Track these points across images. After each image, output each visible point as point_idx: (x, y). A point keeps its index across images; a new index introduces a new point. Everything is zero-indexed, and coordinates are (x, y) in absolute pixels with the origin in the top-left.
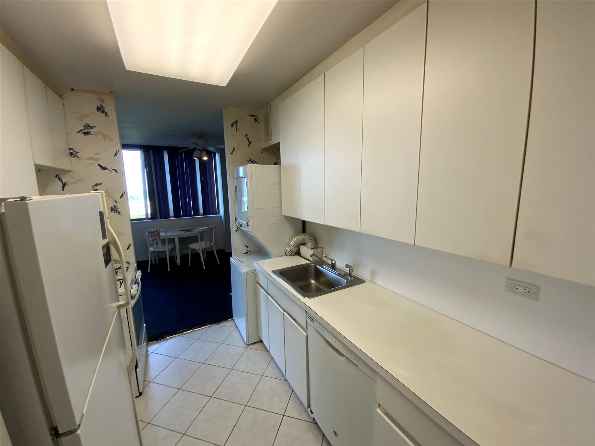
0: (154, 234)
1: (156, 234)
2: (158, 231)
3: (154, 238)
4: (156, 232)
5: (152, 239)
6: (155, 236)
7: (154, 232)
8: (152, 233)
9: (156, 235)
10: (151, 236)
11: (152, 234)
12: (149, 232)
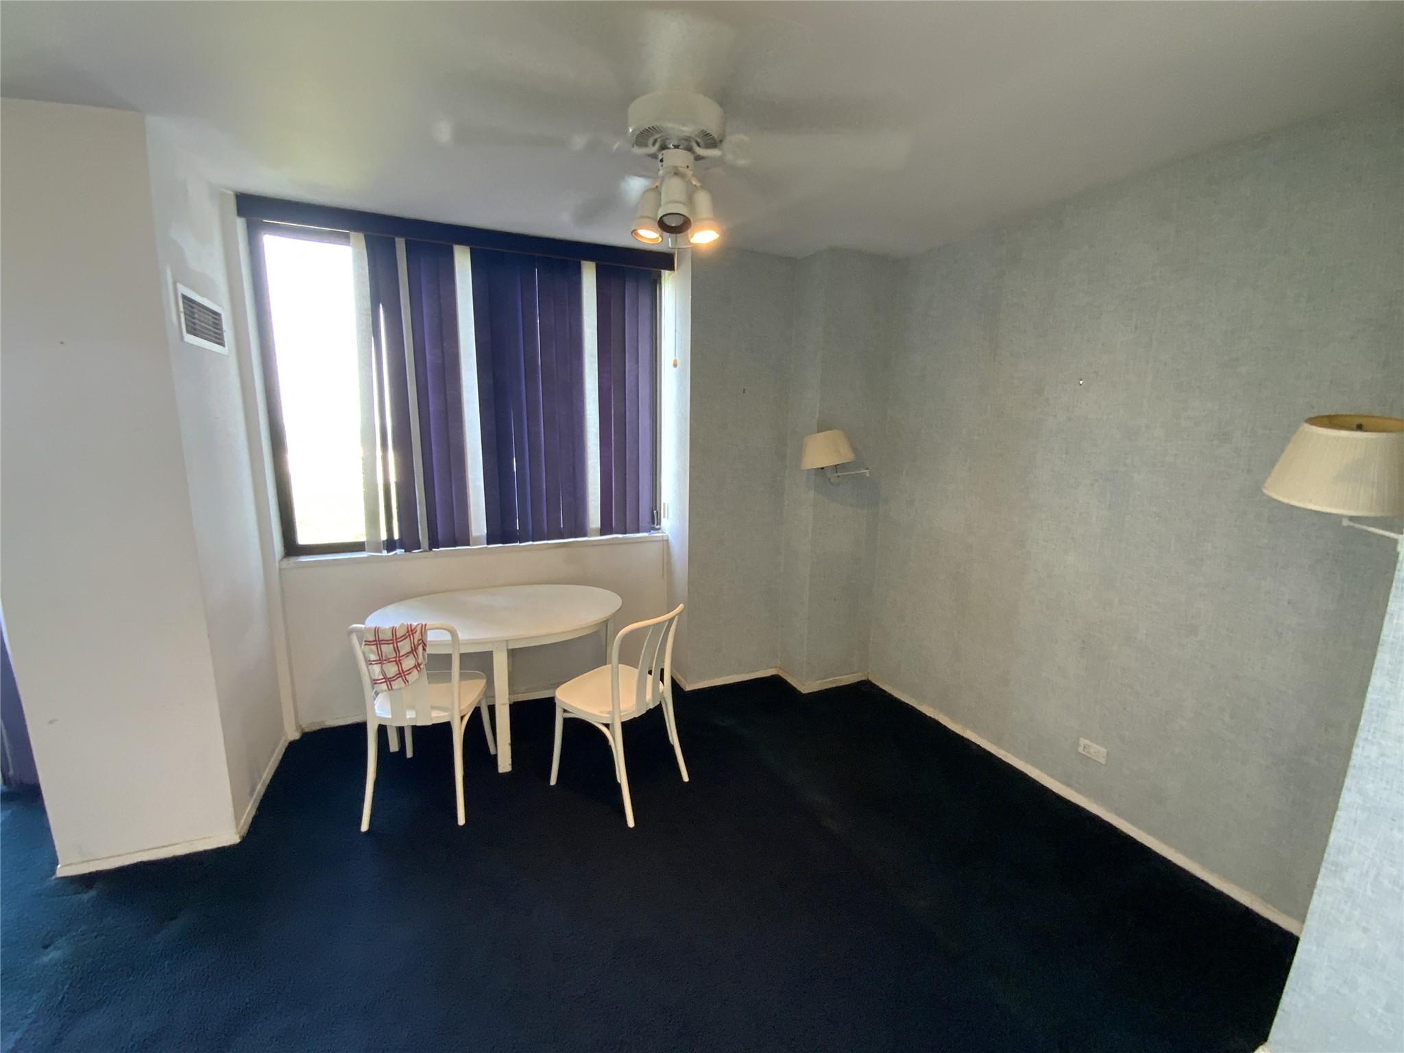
0: (397, 650)
1: (405, 647)
2: (417, 636)
3: (392, 670)
4: (404, 637)
5: (383, 673)
6: (398, 662)
7: (395, 639)
8: (387, 642)
9: (407, 654)
10: (381, 661)
11: (387, 649)
12: (371, 638)
